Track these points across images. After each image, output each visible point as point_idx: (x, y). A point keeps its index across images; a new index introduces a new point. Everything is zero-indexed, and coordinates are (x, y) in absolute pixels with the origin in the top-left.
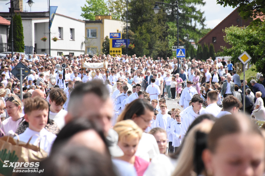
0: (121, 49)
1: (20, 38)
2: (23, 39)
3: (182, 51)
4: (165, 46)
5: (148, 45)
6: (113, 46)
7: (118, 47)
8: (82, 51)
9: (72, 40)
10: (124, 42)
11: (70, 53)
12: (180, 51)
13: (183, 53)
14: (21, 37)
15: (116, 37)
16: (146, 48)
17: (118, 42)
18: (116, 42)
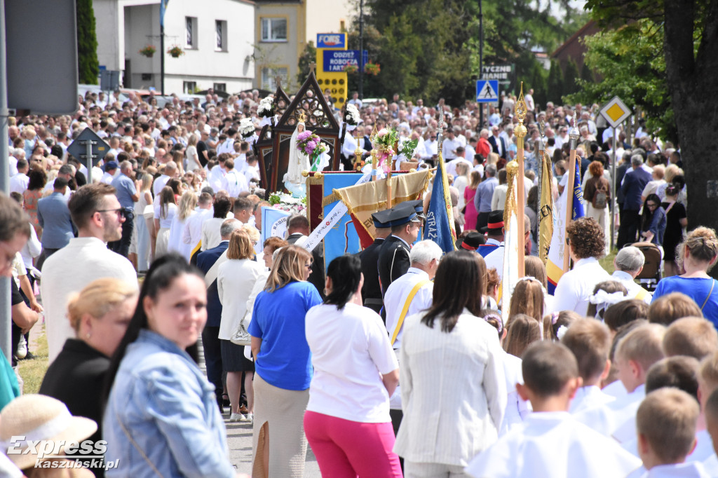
0: (345, 77)
1: (87, 45)
2: (96, 48)
3: (490, 85)
4: (462, 66)
5: (417, 64)
6: (326, 67)
7: (338, 71)
8: (245, 79)
9: (220, 49)
10: (354, 58)
11: (215, 84)
12: (485, 87)
13: (492, 92)
14: (90, 44)
15: (333, 45)
16: (411, 73)
17: (338, 58)
18: (334, 58)
